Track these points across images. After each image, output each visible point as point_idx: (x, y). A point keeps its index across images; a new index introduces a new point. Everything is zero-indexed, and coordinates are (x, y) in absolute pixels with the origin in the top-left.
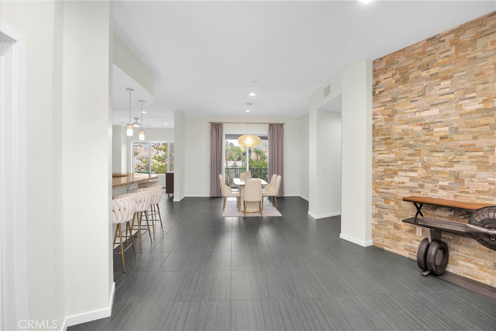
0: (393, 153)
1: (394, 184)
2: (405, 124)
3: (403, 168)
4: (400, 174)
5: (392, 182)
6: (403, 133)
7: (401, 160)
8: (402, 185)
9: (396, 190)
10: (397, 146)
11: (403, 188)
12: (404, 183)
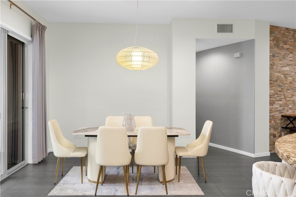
0: (273, 89)
1: (273, 109)
2: (278, 72)
3: (277, 99)
4: (276, 102)
5: (273, 108)
6: (277, 78)
7: (276, 94)
8: (277, 110)
9: (274, 113)
10: (275, 85)
11: (277, 111)
12: (277, 108)
